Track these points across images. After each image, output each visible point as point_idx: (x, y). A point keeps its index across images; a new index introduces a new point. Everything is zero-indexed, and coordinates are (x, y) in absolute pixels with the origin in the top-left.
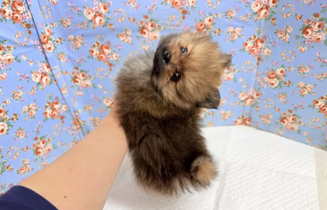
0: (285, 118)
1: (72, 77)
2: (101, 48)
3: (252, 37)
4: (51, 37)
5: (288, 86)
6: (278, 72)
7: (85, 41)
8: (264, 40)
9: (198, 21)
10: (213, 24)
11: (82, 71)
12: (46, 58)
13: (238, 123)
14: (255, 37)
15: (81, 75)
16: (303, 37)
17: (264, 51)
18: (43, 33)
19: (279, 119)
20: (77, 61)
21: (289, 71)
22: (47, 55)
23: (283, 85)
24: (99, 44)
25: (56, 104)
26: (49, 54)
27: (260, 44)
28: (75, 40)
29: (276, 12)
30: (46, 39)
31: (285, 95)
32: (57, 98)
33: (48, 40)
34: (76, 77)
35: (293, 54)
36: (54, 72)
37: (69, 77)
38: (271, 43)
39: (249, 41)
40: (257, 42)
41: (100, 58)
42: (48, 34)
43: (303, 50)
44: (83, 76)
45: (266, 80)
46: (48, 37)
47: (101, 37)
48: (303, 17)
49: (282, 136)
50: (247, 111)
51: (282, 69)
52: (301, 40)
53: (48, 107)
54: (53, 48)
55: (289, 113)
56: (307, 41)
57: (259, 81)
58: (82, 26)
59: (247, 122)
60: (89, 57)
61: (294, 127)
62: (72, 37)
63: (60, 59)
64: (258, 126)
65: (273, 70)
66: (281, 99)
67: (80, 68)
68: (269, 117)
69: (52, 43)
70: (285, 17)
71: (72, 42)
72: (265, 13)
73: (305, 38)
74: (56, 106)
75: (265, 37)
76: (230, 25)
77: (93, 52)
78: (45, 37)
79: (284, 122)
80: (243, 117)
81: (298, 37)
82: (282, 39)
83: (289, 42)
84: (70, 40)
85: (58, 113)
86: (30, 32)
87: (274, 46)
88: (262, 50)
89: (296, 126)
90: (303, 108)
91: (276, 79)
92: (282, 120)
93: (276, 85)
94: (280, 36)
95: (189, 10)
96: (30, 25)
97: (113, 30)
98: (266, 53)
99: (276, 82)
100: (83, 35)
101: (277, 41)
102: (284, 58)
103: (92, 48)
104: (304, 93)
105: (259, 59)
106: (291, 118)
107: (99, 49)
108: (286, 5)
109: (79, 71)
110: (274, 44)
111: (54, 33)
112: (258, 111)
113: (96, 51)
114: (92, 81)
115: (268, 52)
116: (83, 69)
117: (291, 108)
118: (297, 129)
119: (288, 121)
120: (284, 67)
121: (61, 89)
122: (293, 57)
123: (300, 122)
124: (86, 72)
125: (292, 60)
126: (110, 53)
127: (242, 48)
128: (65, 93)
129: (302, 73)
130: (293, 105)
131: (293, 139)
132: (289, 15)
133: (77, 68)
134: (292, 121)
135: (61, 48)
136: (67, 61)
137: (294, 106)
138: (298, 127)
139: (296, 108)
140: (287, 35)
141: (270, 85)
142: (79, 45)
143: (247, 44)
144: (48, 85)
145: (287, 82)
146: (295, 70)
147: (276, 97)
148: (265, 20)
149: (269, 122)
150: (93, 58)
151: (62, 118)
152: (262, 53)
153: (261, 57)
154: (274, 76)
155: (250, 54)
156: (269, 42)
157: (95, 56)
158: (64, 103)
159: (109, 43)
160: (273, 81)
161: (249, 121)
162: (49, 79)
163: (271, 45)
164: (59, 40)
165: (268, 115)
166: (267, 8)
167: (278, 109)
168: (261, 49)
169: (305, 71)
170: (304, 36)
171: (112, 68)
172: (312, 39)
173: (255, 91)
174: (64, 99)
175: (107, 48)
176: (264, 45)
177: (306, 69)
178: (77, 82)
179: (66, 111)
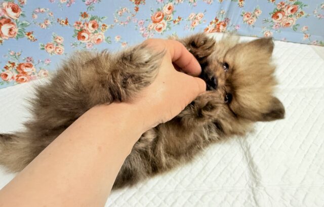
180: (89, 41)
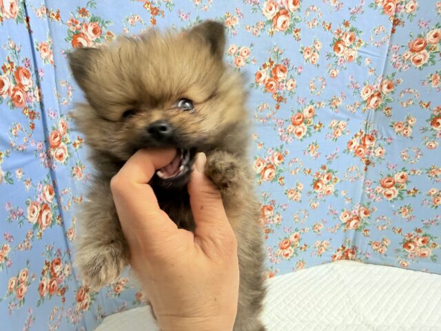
3: (359, 134)
5: (414, 196)
8: (374, 136)
9: (296, 112)
10: (314, 116)
14: (362, 133)
16: (432, 129)
17: (375, 151)
18: (54, 129)
23: (405, 194)
27: (368, 142)
29: (392, 100)
30: (58, 139)
31: (409, 208)
33: (59, 142)
35: (418, 152)
38: (385, 139)
39: (355, 139)
40: (364, 139)
43: (433, 145)
45: (379, 191)
46: (60, 136)
48: (430, 104)
52: (429, 134)
55: (416, 234)
57: (368, 192)
61: (426, 252)
64: (367, 258)
65: (389, 176)
70: (405, 105)
72: (376, 101)
75: (375, 132)
76: (333, 118)
78: (56, 137)
81: (425, 130)
82: (402, 133)
86: (33, 127)
88: (372, 151)
89: (428, 252)
91: (394, 188)
94: (397, 129)
95: (286, 96)
96: (35, 114)
98: (378, 154)
101: (394, 137)
102: (405, 158)
105: (368, 163)
106: (421, 240)
108: (407, 91)
110: (390, 141)
115: (380, 152)
117: (420, 226)
118: (431, 254)
119: (416, 246)
120: (405, 171)
122: (419, 157)
123: (434, 244)
127: (346, 148)
129: (434, 176)
130: (423, 221)
132: (411, 102)
134: (422, 245)
138: (432, 252)
139: (426, 226)
140: (409, 127)
141: (385, 197)
143: (352, 143)
145: (412, 191)
147: (395, 213)
148: (376, 110)
152: (372, 154)
153: (370, 159)
154: (391, 183)
155: (355, 156)
156: (381, 138)
166: (379, 95)
168: (371, 148)
170: (434, 128)
173: (362, 208)
176: (374, 143)
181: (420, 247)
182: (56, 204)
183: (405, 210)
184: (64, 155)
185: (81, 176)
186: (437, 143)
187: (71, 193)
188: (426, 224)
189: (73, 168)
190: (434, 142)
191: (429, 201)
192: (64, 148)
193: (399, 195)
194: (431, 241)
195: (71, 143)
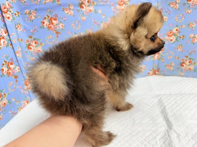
0: (184, 63)
1: (26, 44)
2: (51, 20)
4: (11, 10)
6: (174, 31)
7: (38, 15)
11: (34, 39)
12: (5, 25)
13: (150, 74)
15: (34, 42)
19: (179, 64)
20: (31, 31)
21: (181, 28)
22: (6, 22)
24: (48, 17)
25: (11, 64)
26: (8, 22)
28: (30, 13)
30: (6, 9)
31: (181, 46)
32: (12, 59)
34: (30, 45)
35: (182, 16)
36: (11, 37)
37: (24, 44)
38: (167, 12)
41: (49, 28)
42: (8, 6)
43: (189, 12)
44: (35, 43)
47: (50, 11)
49: (183, 76)
50: (156, 64)
51: (177, 28)
53: (5, 65)
54: (11, 18)
55: (186, 58)
56: (191, 5)
58: (36, 2)
59: (157, 72)
60: (41, 28)
61: (191, 68)
62: (28, 11)
63: (17, 28)
65: (170, 30)
66: (179, 50)
67: (34, 37)
68: (172, 65)
69: (11, 14)
71: (28, 15)
73: (189, 4)
74: (11, 66)
77: (44, 23)
78: (5, 8)
79: (183, 66)
80: (153, 69)
82: (174, 8)
83: (179, 9)
84: (26, 14)
85: (13, 72)
87: (169, 14)
89: (192, 67)
90: (195, 52)
91: (173, 36)
92: (182, 65)
93: (174, 40)
94: (172, 6)
97: (60, 5)
99: (174, 38)
100: (36, 10)
101: (171, 10)
102: (177, 20)
103: (43, 20)
104: (194, 41)
106: (188, 61)
107: (49, 21)
109: (32, 39)
110: (169, 12)
111: (13, 7)
112: (164, 62)
113: (46, 22)
114: (42, 48)
116: (35, 37)
119: (186, 65)
120: (178, 27)
121: (16, 52)
122: (183, 18)
123: (195, 63)
124: (38, 40)
125: (183, 21)
126: (57, 23)
128: (19, 56)
129: (191, 27)
131: (192, 77)
133: (31, 37)
134: (189, 64)
135: (19, 19)
136: (23, 31)
137: (189, 52)
138: (194, 67)
140: (177, 4)
141: (170, 41)
142: (33, 18)
144: (5, 47)
145: (182, 36)
146: (186, 27)
147: (175, 49)
149: (172, 68)
150: (44, 27)
151: (16, 77)
154: (172, 34)
156: (165, 12)
157: (45, 27)
158: (17, 65)
159: (56, 15)
160: (171, 38)
161: (158, 71)
162: (6, 42)
163: (167, 14)
164: (17, 13)
165: (171, 63)
167: (177, 58)
169: (193, 26)
170: (189, 2)
171: (59, 35)
172: (194, 3)
174: (17, 61)
175: (55, 19)
177: (194, 24)
178: (31, 48)
179: (19, 72)
180: (86, 10)
181: (188, 65)
182: (9, 39)
183: (179, 47)
184: (10, 18)
185: (20, 29)
186: (191, 10)
187: (16, 36)
188: (190, 53)
189: (16, 25)
190: (189, 10)
191: (190, 41)
192: (10, 15)
193: (176, 40)
194: (193, 62)
195: (13, 13)
